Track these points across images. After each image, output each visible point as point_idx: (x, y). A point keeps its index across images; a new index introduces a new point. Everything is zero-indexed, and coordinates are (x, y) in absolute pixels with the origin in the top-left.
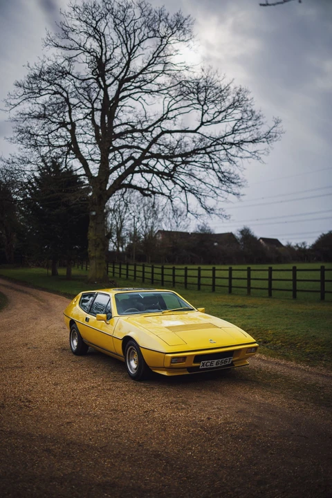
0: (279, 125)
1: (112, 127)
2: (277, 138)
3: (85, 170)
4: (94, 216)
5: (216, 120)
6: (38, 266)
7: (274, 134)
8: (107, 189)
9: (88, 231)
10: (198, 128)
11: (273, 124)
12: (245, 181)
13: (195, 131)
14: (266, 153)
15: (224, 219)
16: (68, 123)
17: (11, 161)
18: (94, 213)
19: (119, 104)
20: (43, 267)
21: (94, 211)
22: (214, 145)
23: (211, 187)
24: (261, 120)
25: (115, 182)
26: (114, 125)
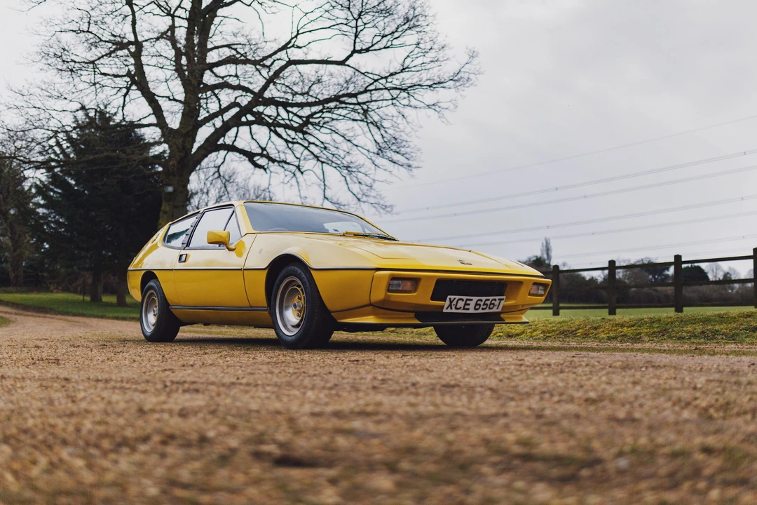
0: (475, 61)
1: (204, 50)
2: (471, 82)
3: (157, 117)
4: (170, 193)
5: (376, 47)
6: (66, 290)
7: (466, 76)
8: (194, 150)
9: (158, 219)
10: (347, 58)
11: (466, 59)
12: (419, 150)
13: (342, 63)
14: (452, 107)
15: (381, 211)
16: (130, 43)
17: (25, 92)
18: (170, 189)
19: (218, 13)
20: (75, 292)
21: (170, 185)
22: (371, 91)
23: (366, 152)
24: (447, 51)
25: (207, 140)
26: (209, 46)
